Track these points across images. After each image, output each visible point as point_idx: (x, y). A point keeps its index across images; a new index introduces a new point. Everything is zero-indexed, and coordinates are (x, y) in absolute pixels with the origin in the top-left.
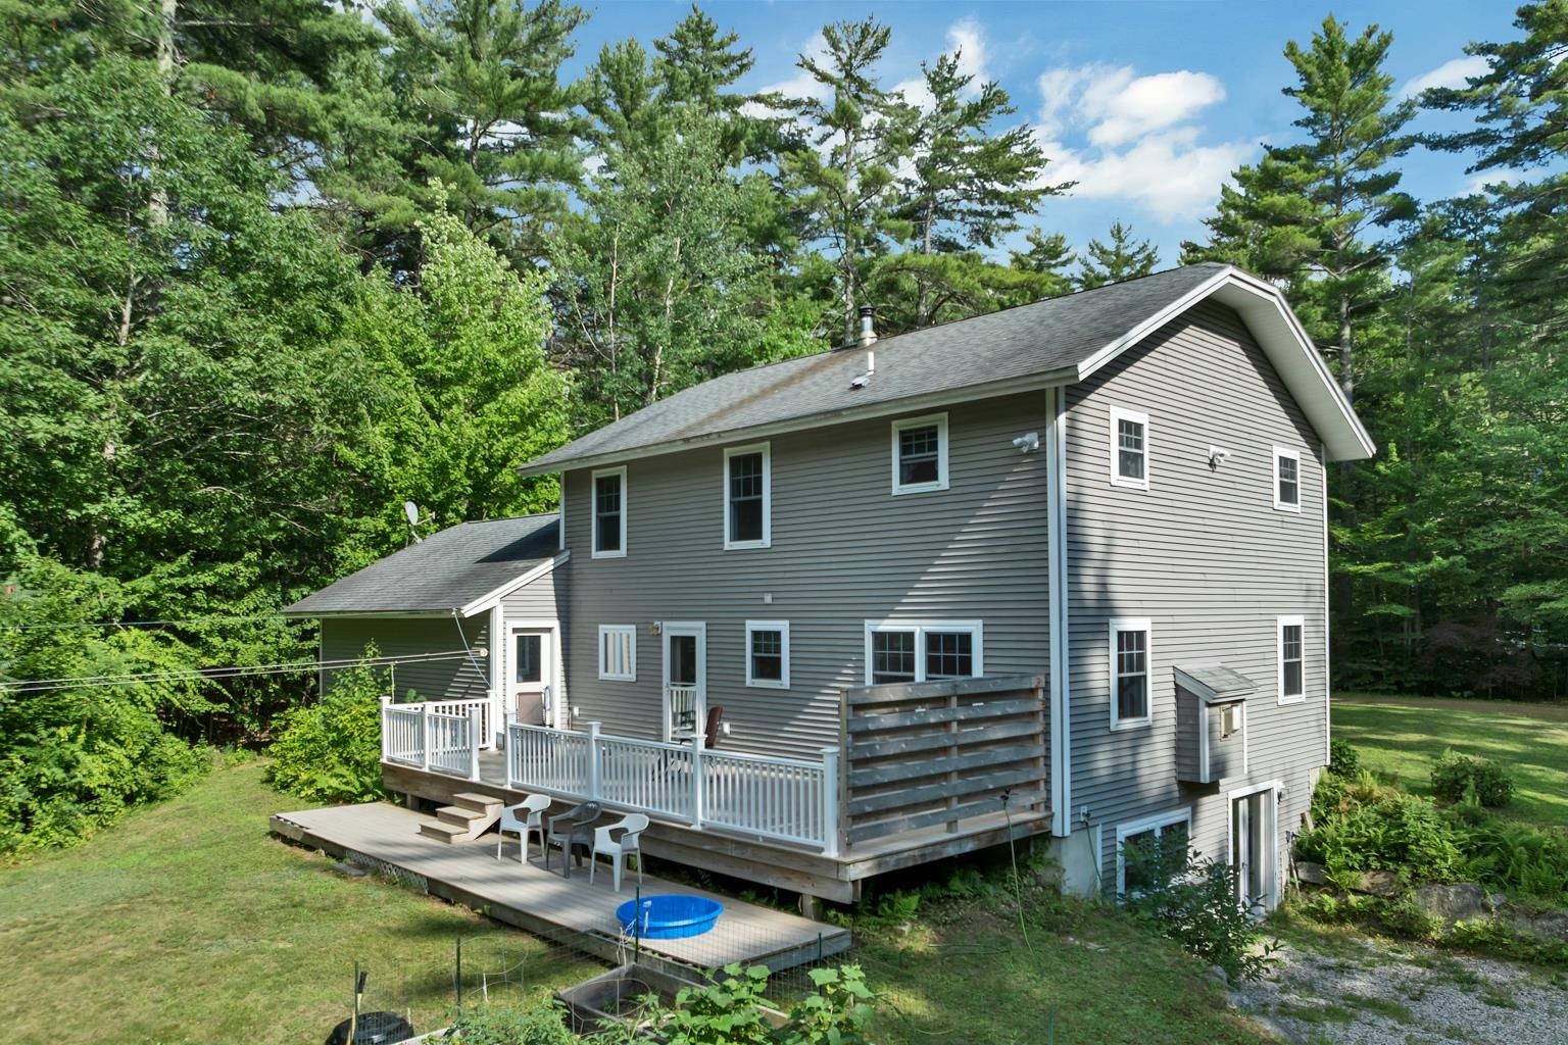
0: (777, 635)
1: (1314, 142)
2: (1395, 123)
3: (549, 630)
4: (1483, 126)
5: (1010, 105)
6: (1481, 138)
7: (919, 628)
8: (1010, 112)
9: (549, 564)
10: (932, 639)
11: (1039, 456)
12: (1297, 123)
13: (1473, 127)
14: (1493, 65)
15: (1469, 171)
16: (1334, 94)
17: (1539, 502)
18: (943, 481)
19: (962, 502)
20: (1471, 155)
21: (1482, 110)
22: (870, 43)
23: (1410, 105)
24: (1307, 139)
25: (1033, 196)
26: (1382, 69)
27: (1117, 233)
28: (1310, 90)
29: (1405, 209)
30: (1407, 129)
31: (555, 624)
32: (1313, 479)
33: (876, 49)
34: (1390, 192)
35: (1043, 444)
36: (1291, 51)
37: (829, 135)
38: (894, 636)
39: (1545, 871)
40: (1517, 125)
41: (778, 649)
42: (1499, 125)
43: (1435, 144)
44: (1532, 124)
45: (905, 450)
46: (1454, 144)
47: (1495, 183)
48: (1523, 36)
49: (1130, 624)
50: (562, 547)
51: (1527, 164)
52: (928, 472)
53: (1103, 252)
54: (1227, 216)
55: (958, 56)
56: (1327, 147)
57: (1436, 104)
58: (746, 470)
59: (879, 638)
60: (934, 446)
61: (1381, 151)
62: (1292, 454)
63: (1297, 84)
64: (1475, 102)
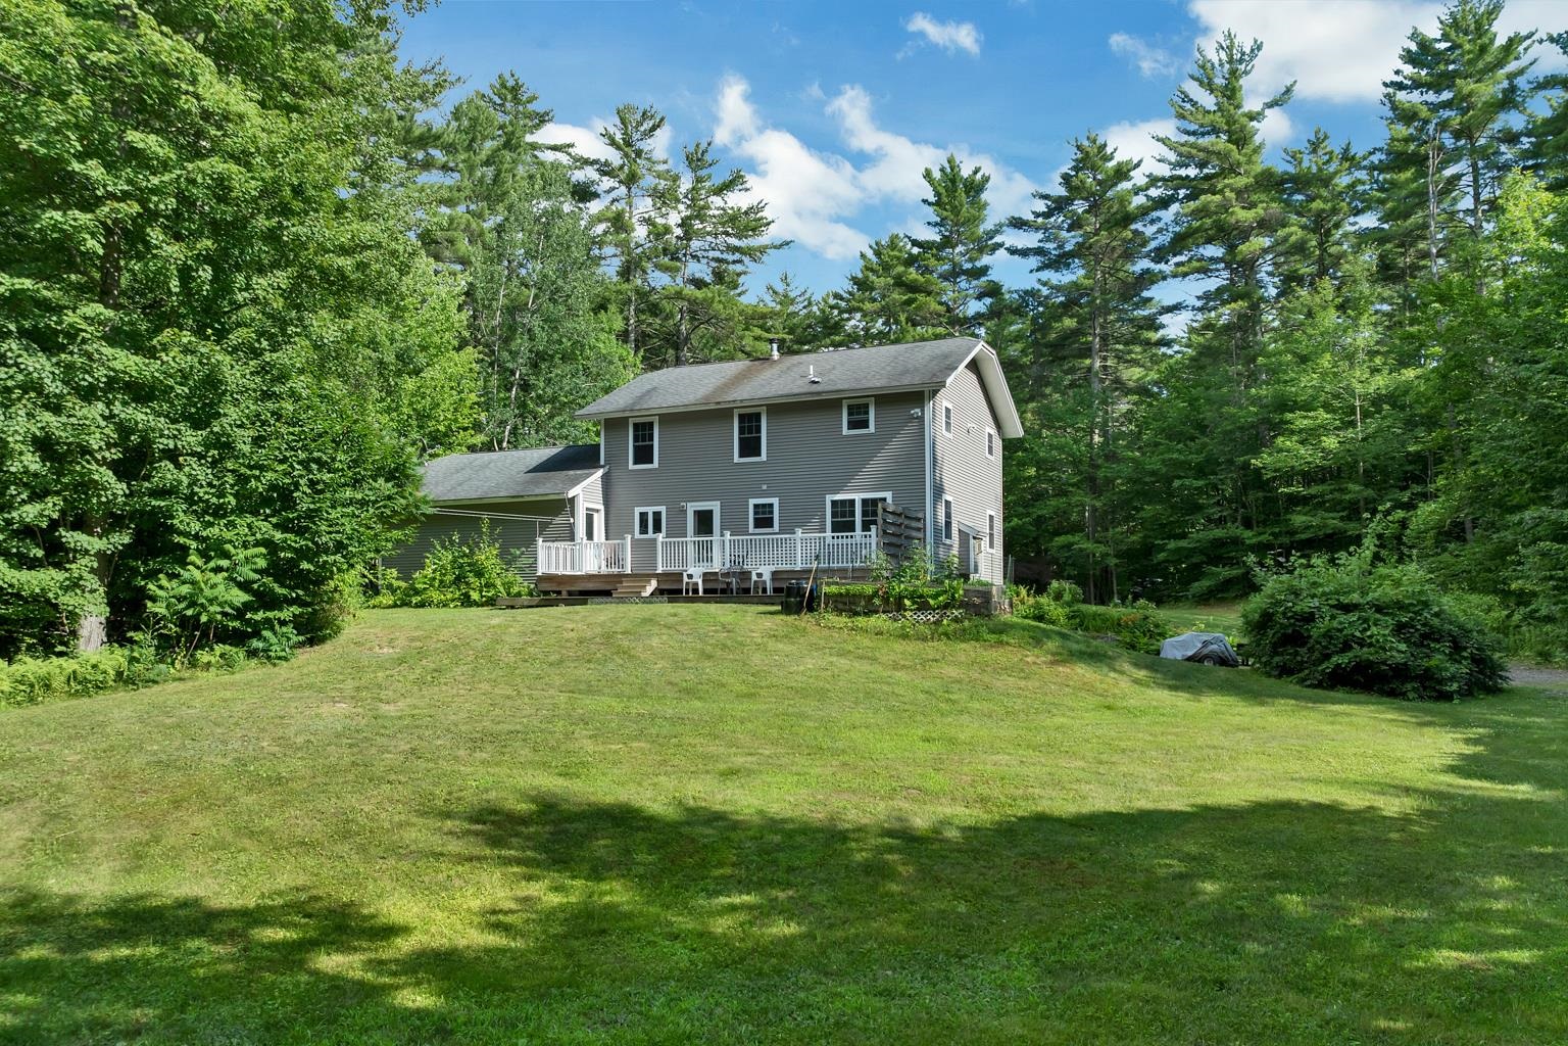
0: (771, 505)
1: (938, 238)
2: (991, 234)
3: (598, 511)
4: (1041, 245)
5: (747, 185)
6: (1039, 252)
7: (858, 497)
8: (747, 190)
9: (600, 472)
10: (865, 502)
11: (921, 419)
12: (929, 223)
13: (1035, 245)
14: (1048, 207)
15: (1031, 271)
16: (956, 211)
17: (1073, 485)
18: (872, 429)
19: (881, 440)
20: (1034, 261)
21: (1040, 235)
22: (648, 125)
23: (1001, 225)
24: (933, 235)
25: (763, 250)
26: (984, 196)
27: (785, 279)
28: (938, 204)
29: (994, 290)
30: (998, 239)
31: (602, 507)
32: (998, 444)
33: (654, 128)
34: (984, 279)
35: (923, 414)
36: (928, 175)
37: (614, 189)
38: (843, 502)
39: (1099, 622)
40: (1061, 247)
41: (772, 512)
42: (1051, 246)
43: (1013, 251)
44: (1068, 247)
45: (849, 414)
46: (1025, 253)
47: (1044, 279)
48: (1062, 192)
49: (949, 498)
50: (602, 463)
51: (1065, 272)
52: (865, 424)
53: (775, 292)
54: (867, 277)
55: (709, 144)
56: (947, 243)
57: (1015, 226)
58: (750, 422)
59: (834, 503)
60: (867, 413)
61: (981, 251)
62: (992, 432)
63: (933, 199)
64: (1037, 229)
